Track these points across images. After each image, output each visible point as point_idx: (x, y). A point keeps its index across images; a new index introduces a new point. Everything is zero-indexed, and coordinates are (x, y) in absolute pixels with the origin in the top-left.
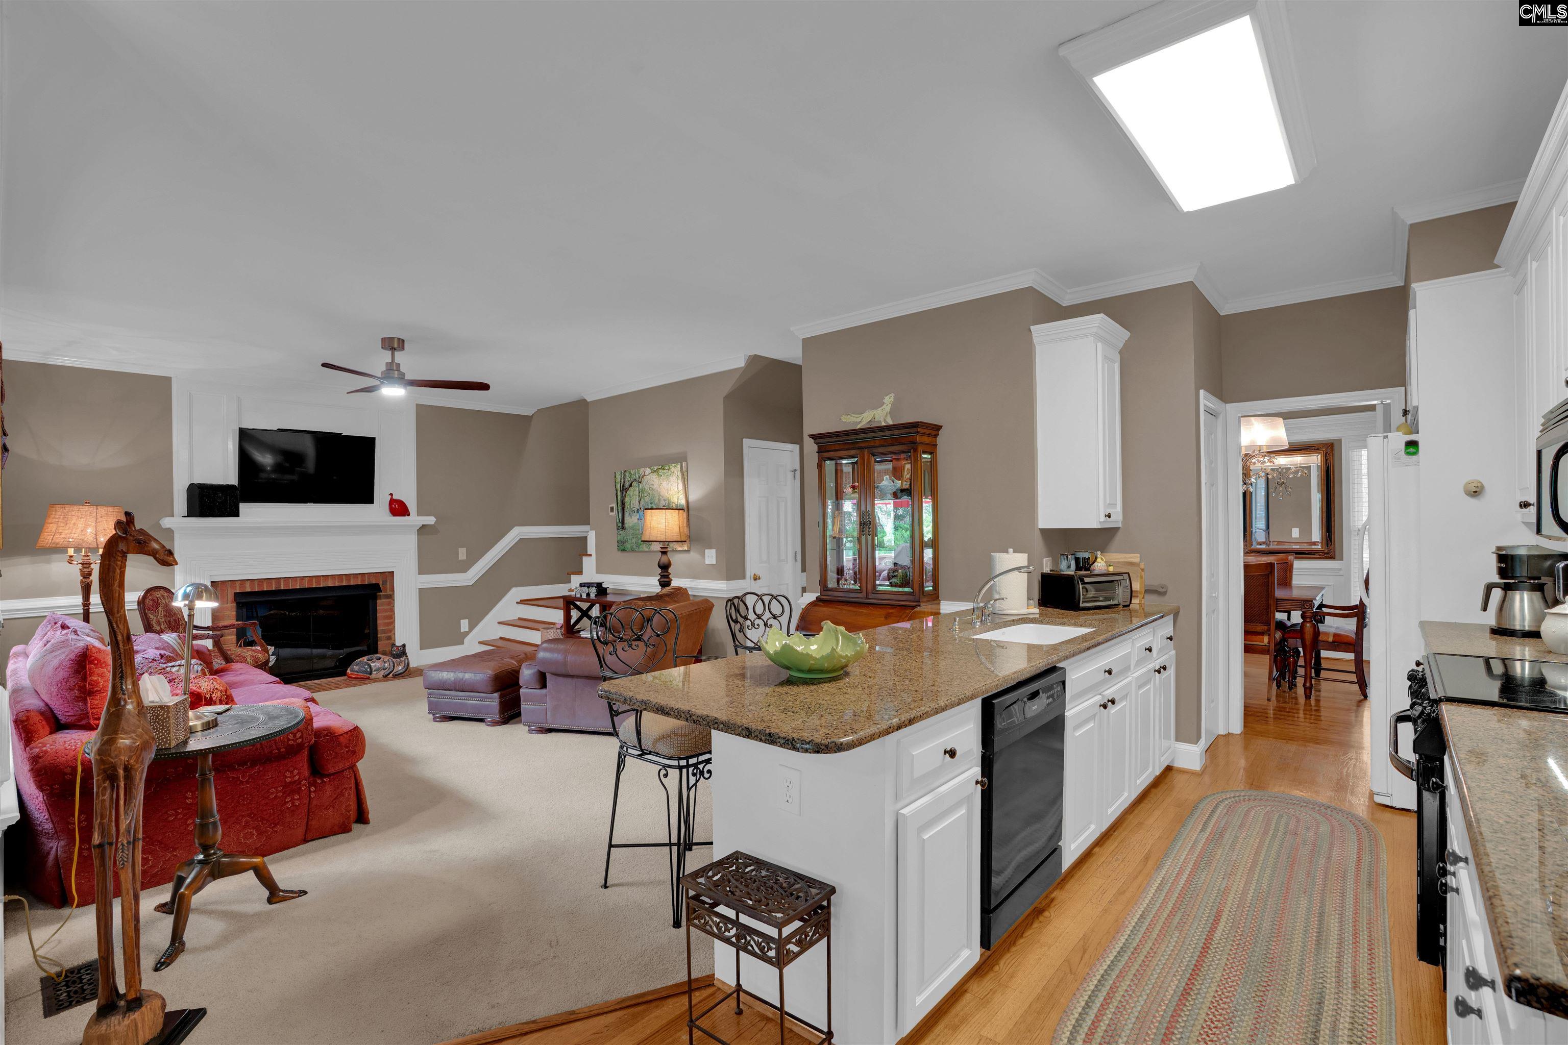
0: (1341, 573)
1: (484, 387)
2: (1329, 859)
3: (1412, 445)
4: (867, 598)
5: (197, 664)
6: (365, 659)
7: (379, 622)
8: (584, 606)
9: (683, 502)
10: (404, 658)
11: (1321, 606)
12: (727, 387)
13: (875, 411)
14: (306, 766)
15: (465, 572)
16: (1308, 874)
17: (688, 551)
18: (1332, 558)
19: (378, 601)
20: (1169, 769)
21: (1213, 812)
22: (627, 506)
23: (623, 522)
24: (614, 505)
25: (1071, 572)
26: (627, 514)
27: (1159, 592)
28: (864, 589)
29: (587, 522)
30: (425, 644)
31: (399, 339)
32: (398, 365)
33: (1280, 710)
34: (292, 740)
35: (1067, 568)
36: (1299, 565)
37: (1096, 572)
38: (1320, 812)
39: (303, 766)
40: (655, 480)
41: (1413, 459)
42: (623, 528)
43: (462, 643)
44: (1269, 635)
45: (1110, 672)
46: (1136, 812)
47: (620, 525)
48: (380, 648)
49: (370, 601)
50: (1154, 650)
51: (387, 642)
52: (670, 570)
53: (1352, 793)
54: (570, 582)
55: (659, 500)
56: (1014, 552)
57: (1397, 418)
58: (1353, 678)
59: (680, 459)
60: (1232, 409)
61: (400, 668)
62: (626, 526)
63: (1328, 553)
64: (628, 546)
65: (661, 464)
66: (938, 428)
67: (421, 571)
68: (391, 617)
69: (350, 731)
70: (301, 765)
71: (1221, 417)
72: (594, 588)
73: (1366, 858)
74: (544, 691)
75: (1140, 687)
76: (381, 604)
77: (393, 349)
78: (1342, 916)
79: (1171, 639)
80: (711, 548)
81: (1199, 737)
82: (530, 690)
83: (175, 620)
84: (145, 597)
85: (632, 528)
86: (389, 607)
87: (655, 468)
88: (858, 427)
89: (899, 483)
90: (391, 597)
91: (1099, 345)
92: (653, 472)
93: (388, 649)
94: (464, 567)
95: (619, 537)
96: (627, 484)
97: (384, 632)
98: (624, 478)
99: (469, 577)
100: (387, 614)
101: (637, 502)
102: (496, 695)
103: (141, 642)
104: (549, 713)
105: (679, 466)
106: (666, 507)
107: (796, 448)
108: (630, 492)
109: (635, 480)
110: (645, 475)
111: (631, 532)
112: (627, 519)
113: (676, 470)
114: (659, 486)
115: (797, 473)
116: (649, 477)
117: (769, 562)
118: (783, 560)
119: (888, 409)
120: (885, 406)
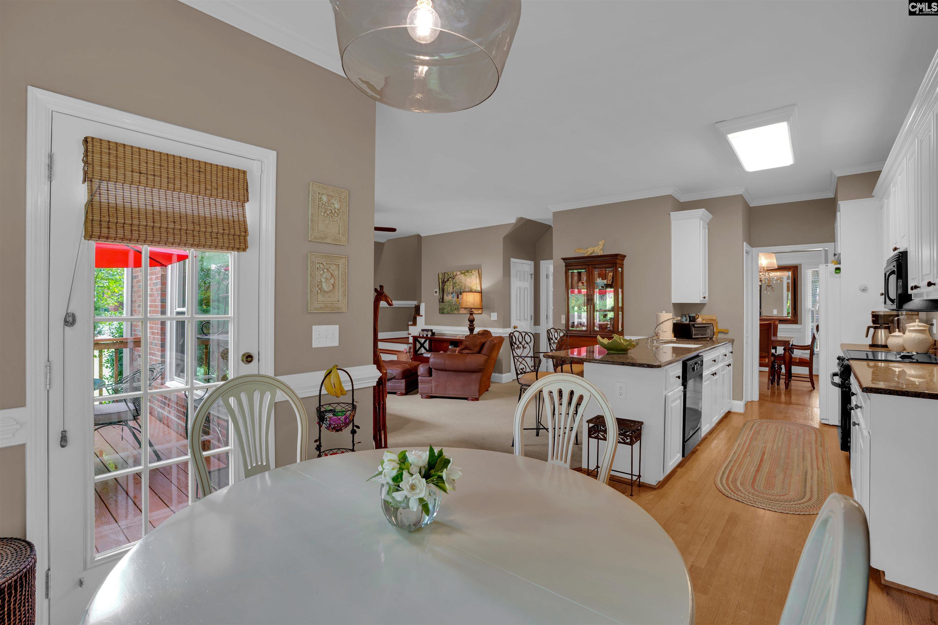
0: (800, 331)
1: (393, 230)
2: (804, 439)
3: (838, 269)
4: (590, 334)
8: (422, 340)
9: (479, 289)
11: (792, 345)
12: (505, 232)
13: (595, 248)
16: (797, 443)
17: (481, 313)
18: (797, 323)
20: (729, 412)
21: (753, 425)
22: (445, 290)
23: (443, 299)
24: (437, 290)
25: (687, 322)
26: (445, 295)
27: (725, 332)
28: (589, 330)
29: (420, 299)
33: (773, 394)
35: (685, 320)
36: (780, 326)
37: (698, 323)
38: (798, 426)
40: (463, 278)
41: (838, 275)
42: (443, 302)
44: (768, 358)
45: (715, 361)
46: (720, 425)
47: (441, 300)
50: (727, 355)
52: (474, 323)
53: (811, 420)
54: (408, 330)
55: (465, 288)
56: (666, 313)
57: (831, 257)
58: (809, 380)
59: (478, 268)
60: (755, 249)
62: (445, 301)
63: (794, 321)
64: (446, 311)
65: (467, 271)
66: (625, 256)
71: (750, 254)
72: (429, 332)
73: (819, 439)
74: (431, 378)
75: (722, 371)
78: (811, 453)
79: (732, 352)
80: (494, 312)
81: (742, 399)
82: (423, 378)
85: (448, 302)
88: (586, 255)
89: (605, 282)
91: (701, 222)
92: (462, 273)
95: (440, 306)
96: (446, 280)
98: (444, 277)
101: (452, 289)
102: (403, 381)
104: (433, 389)
105: (477, 271)
106: (471, 291)
107: (532, 263)
108: (447, 284)
109: (451, 277)
110: (456, 275)
111: (447, 304)
112: (445, 297)
113: (476, 273)
114: (465, 281)
115: (533, 276)
116: (459, 276)
117: (520, 320)
118: (526, 319)
119: (601, 247)
120: (599, 246)
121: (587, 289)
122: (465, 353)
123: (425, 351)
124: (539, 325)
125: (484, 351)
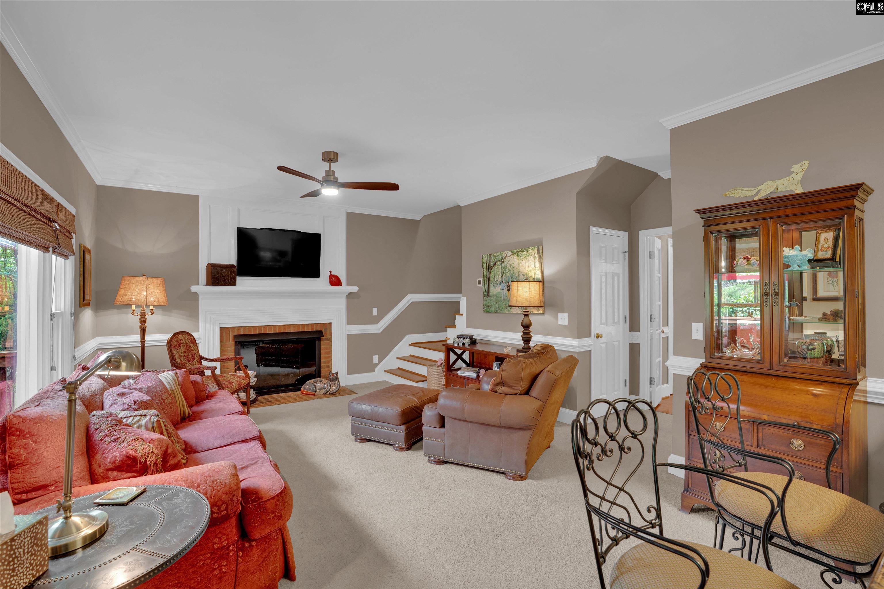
1: (394, 187)
4: (772, 369)
5: (154, 415)
6: (312, 381)
7: (322, 356)
8: (459, 352)
9: (539, 276)
10: (337, 381)
12: (579, 184)
13: (778, 182)
14: (234, 530)
15: (377, 324)
17: (543, 314)
19: (322, 342)
22: (491, 279)
23: (488, 291)
24: (481, 279)
26: (491, 286)
28: (768, 360)
29: (460, 292)
30: (351, 371)
31: (334, 152)
32: (334, 172)
34: (217, 513)
39: (231, 531)
40: (515, 260)
42: (488, 296)
43: (374, 371)
47: (486, 293)
48: (323, 373)
49: (317, 342)
51: (327, 369)
52: (531, 329)
54: (447, 333)
55: (519, 275)
59: (538, 244)
61: (334, 388)
62: (491, 294)
64: (492, 309)
65: (521, 250)
67: (349, 323)
68: (329, 353)
69: (277, 495)
70: (229, 530)
72: (468, 339)
74: (442, 430)
76: (323, 344)
77: (330, 161)
80: (563, 312)
82: (431, 428)
83: (192, 355)
84: (171, 339)
85: (495, 296)
86: (328, 346)
87: (516, 251)
88: (756, 198)
90: (329, 339)
92: (514, 254)
93: (327, 374)
94: (376, 320)
95: (485, 302)
96: (492, 264)
97: (325, 363)
98: (490, 259)
99: (379, 328)
100: (327, 351)
101: (500, 277)
103: (142, 381)
104: (446, 449)
105: (536, 249)
106: (527, 280)
107: (625, 235)
108: (494, 269)
109: (499, 260)
110: (506, 257)
111: (495, 298)
112: (492, 289)
113: (534, 252)
114: (519, 264)
115: (627, 254)
116: (510, 258)
117: (606, 324)
118: (616, 322)
119: (799, 177)
120: (793, 175)
121: (760, 271)
122: (500, 391)
123: (464, 365)
124: (638, 331)
125: (535, 392)
